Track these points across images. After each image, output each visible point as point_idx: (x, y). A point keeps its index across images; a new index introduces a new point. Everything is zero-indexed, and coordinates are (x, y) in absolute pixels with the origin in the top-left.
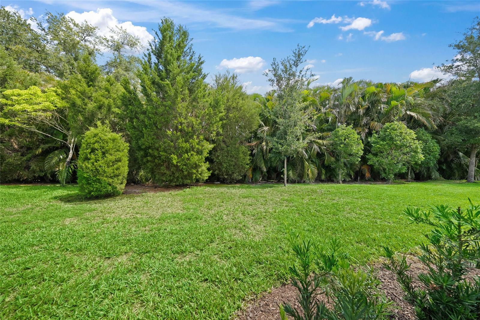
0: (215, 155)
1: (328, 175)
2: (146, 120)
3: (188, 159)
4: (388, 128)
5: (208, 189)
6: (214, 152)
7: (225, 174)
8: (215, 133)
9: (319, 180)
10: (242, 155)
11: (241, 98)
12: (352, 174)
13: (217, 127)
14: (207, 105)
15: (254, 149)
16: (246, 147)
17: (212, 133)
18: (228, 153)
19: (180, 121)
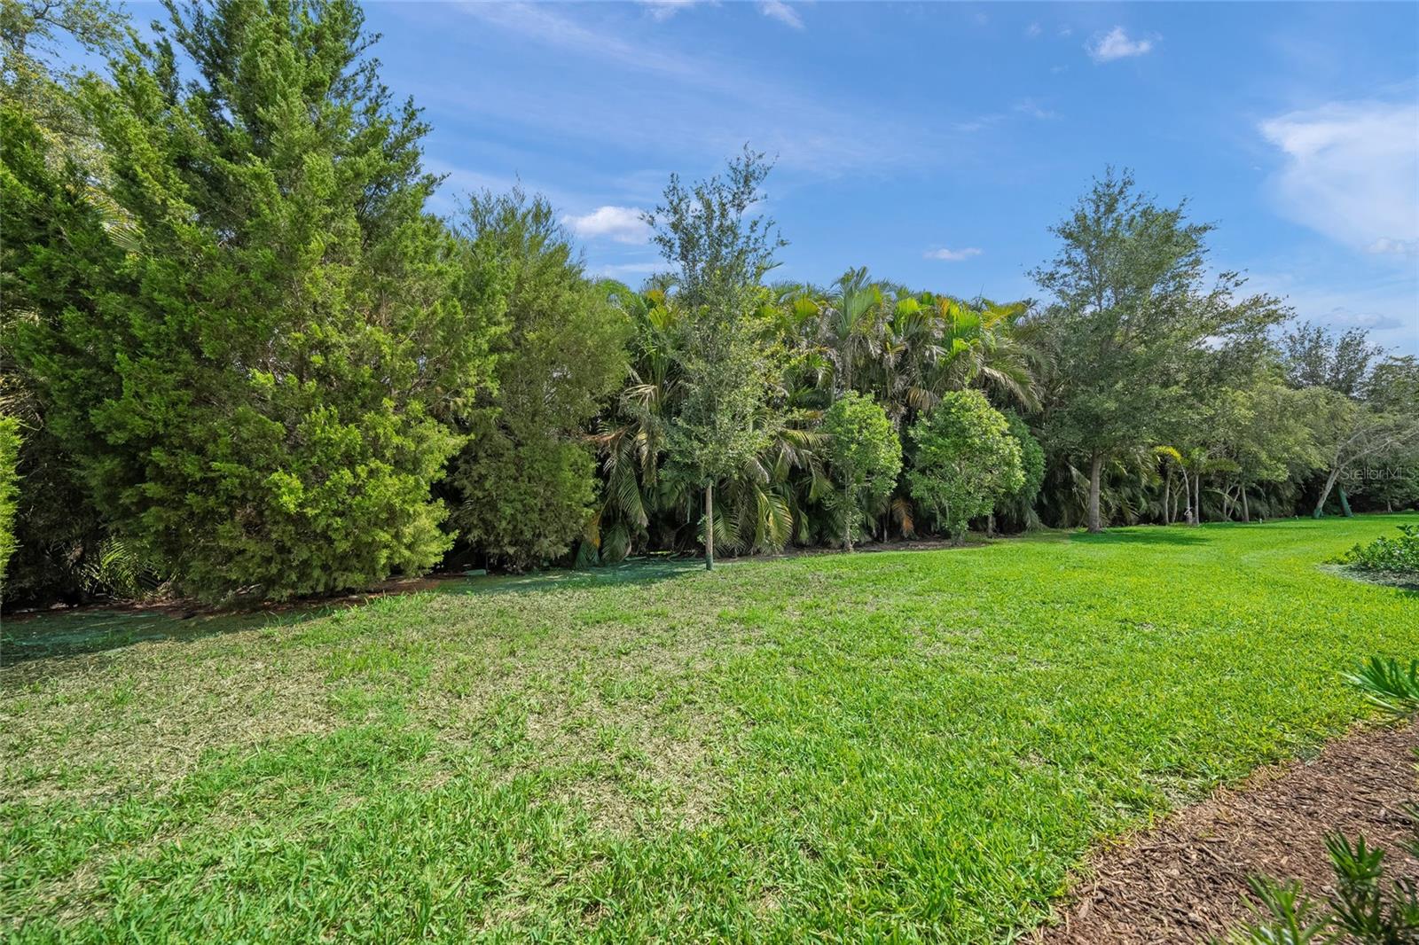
0: (467, 474)
1: (816, 528)
2: (136, 318)
3: (356, 490)
4: (953, 405)
5: (439, 601)
6: (467, 462)
7: (506, 540)
8: (471, 392)
9: (795, 546)
10: (570, 475)
11: (566, 283)
12: (873, 523)
13: (481, 373)
14: (442, 287)
15: (608, 456)
16: (582, 448)
17: (458, 393)
18: (520, 469)
19: (320, 336)
